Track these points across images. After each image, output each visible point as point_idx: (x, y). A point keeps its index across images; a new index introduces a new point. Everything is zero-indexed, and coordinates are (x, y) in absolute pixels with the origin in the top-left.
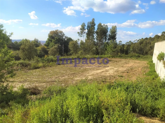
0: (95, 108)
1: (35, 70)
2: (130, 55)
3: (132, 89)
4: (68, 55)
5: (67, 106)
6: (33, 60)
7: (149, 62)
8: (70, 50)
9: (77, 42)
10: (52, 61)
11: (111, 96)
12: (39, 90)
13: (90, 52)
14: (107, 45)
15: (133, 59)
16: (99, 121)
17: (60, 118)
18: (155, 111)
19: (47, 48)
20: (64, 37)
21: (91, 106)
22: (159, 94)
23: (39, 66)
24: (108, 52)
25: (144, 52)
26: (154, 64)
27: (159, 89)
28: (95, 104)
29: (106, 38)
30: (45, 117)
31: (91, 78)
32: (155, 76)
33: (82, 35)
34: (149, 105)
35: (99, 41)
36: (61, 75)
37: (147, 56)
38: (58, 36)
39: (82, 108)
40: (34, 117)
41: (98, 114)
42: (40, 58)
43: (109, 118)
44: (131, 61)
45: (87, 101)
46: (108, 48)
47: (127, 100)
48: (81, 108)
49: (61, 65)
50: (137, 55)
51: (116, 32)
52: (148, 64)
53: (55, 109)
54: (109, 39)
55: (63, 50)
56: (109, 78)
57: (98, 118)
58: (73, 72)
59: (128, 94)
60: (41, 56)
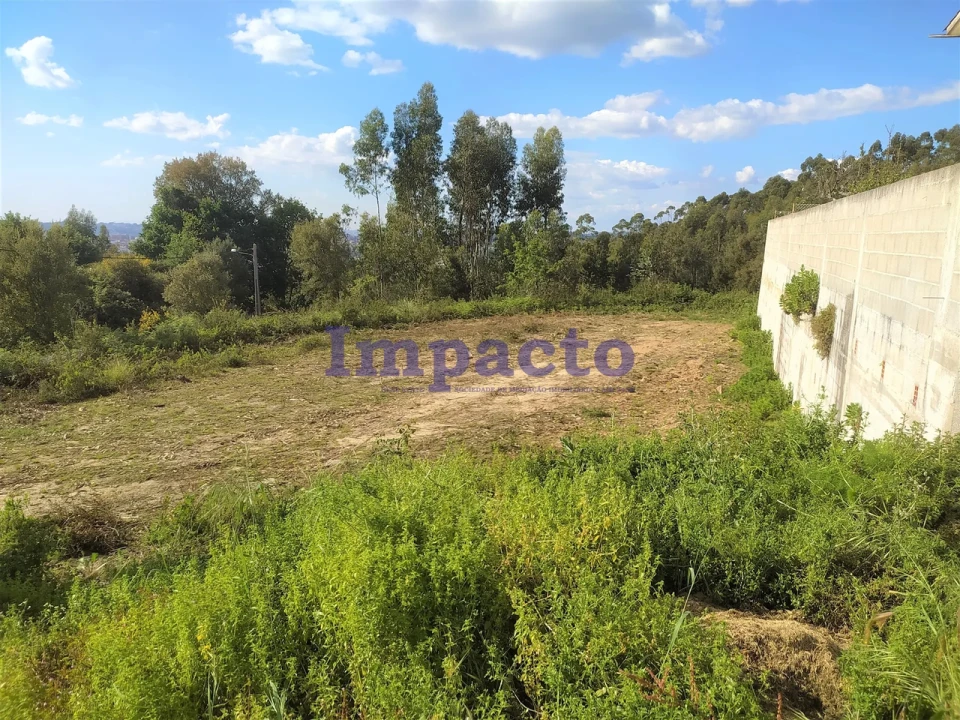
0: (467, 585)
1: (85, 404)
2: (639, 291)
3: (657, 469)
4: (288, 307)
5: (304, 590)
6: (67, 343)
7: (742, 327)
8: (297, 274)
9: (336, 228)
10: (192, 343)
11: (551, 515)
12: (121, 524)
13: (418, 280)
14: (513, 237)
15: (658, 313)
16: (492, 650)
17: (269, 659)
18: (781, 576)
19: (153, 267)
20: (257, 200)
21: (447, 576)
22: (796, 490)
23: (109, 378)
24: (520, 282)
25: (711, 273)
26: (766, 338)
27: (794, 461)
28: (467, 564)
29: (508, 203)
30: (178, 666)
31: (430, 433)
32: (776, 403)
33: (366, 186)
34: (747, 547)
35: (468, 220)
36: (250, 425)
37: (727, 296)
38: (220, 193)
39: (393, 593)
40: (113, 672)
41: (487, 617)
42: (114, 329)
43: (544, 630)
44: (645, 326)
45: (420, 551)
46: (519, 254)
47: (636, 531)
48: (388, 592)
49: (249, 370)
50: (676, 290)
51: (557, 164)
52: (734, 338)
53: (236, 612)
54: (522, 207)
55: (256, 277)
56: (531, 429)
57: (489, 638)
58: (325, 407)
59: (638, 499)
60: (115, 317)
